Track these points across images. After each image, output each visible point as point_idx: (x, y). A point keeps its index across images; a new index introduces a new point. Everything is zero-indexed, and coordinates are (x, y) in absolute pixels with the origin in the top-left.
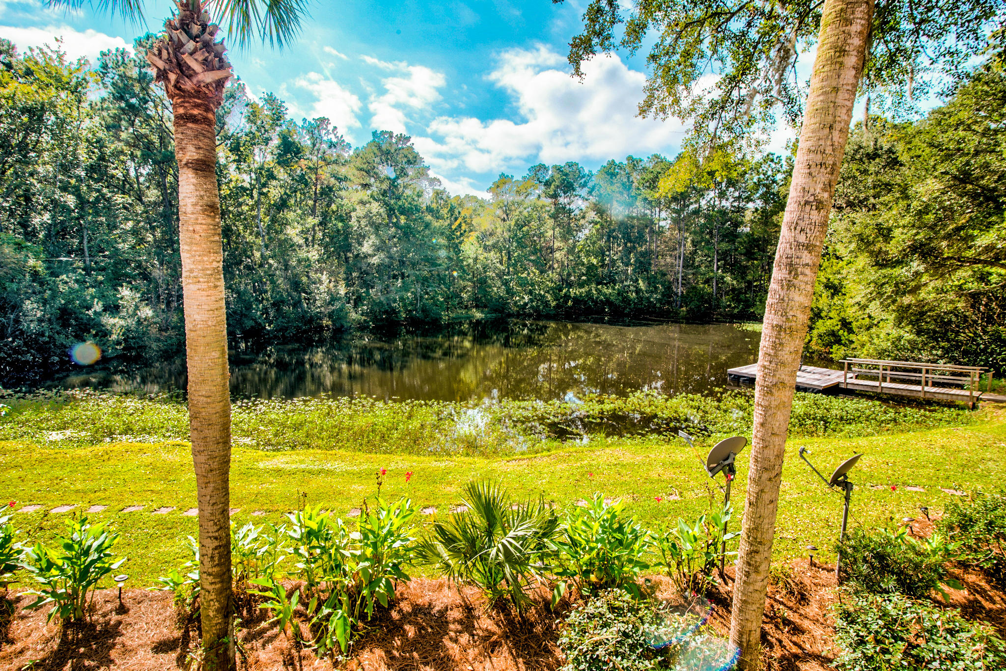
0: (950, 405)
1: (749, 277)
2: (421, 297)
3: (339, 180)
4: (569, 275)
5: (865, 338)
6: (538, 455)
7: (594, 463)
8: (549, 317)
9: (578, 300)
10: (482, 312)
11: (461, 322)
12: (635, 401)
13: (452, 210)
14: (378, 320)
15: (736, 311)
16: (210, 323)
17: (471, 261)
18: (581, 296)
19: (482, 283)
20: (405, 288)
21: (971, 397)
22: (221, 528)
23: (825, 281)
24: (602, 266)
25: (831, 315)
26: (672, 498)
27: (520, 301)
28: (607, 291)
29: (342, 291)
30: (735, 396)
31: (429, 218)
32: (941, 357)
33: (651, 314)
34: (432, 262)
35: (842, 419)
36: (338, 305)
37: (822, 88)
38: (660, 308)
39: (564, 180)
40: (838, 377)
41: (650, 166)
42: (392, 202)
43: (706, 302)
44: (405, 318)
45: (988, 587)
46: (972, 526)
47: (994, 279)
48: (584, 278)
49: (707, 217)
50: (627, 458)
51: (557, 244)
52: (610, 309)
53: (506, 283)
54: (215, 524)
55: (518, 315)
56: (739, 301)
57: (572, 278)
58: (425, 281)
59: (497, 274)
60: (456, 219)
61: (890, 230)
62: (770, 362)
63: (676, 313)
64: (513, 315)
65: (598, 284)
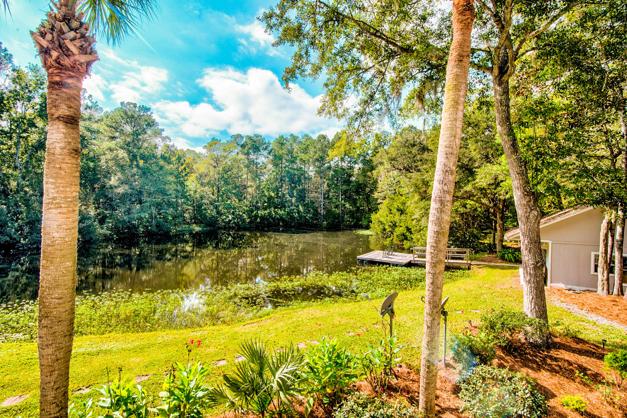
0: (459, 268)
1: (358, 205)
2: (156, 217)
3: (92, 132)
4: (257, 202)
5: (419, 236)
6: (263, 319)
7: (300, 319)
8: (245, 229)
9: (263, 218)
10: (200, 226)
11: (184, 234)
12: (311, 278)
13: (179, 159)
14: (121, 234)
15: (353, 223)
16: (67, 239)
17: (192, 192)
18: (265, 216)
19: (198, 208)
20: (142, 210)
21: (467, 263)
22: (62, 408)
23: (397, 207)
24: (277, 198)
25: (401, 225)
26: (351, 334)
27: (226, 219)
28: (281, 212)
29: (92, 212)
30: (364, 271)
31: (162, 163)
32: (452, 245)
33: (307, 226)
34: (163, 192)
35: (416, 280)
36: (89, 222)
37: (450, 118)
38: (311, 222)
39: (253, 145)
40: (410, 257)
41: (303, 141)
42: (135, 150)
43: (336, 218)
44: (143, 231)
45: (503, 355)
46: (496, 326)
47: (468, 206)
48: (266, 204)
49: (335, 171)
50: (318, 314)
51: (249, 183)
52: (283, 223)
53: (216, 207)
54: (58, 406)
55: (225, 228)
56: (353, 218)
57: (259, 204)
58: (158, 206)
59: (210, 201)
60: (182, 164)
61: (428, 182)
62: (435, 250)
63: (321, 225)
64: (221, 228)
65: (275, 208)
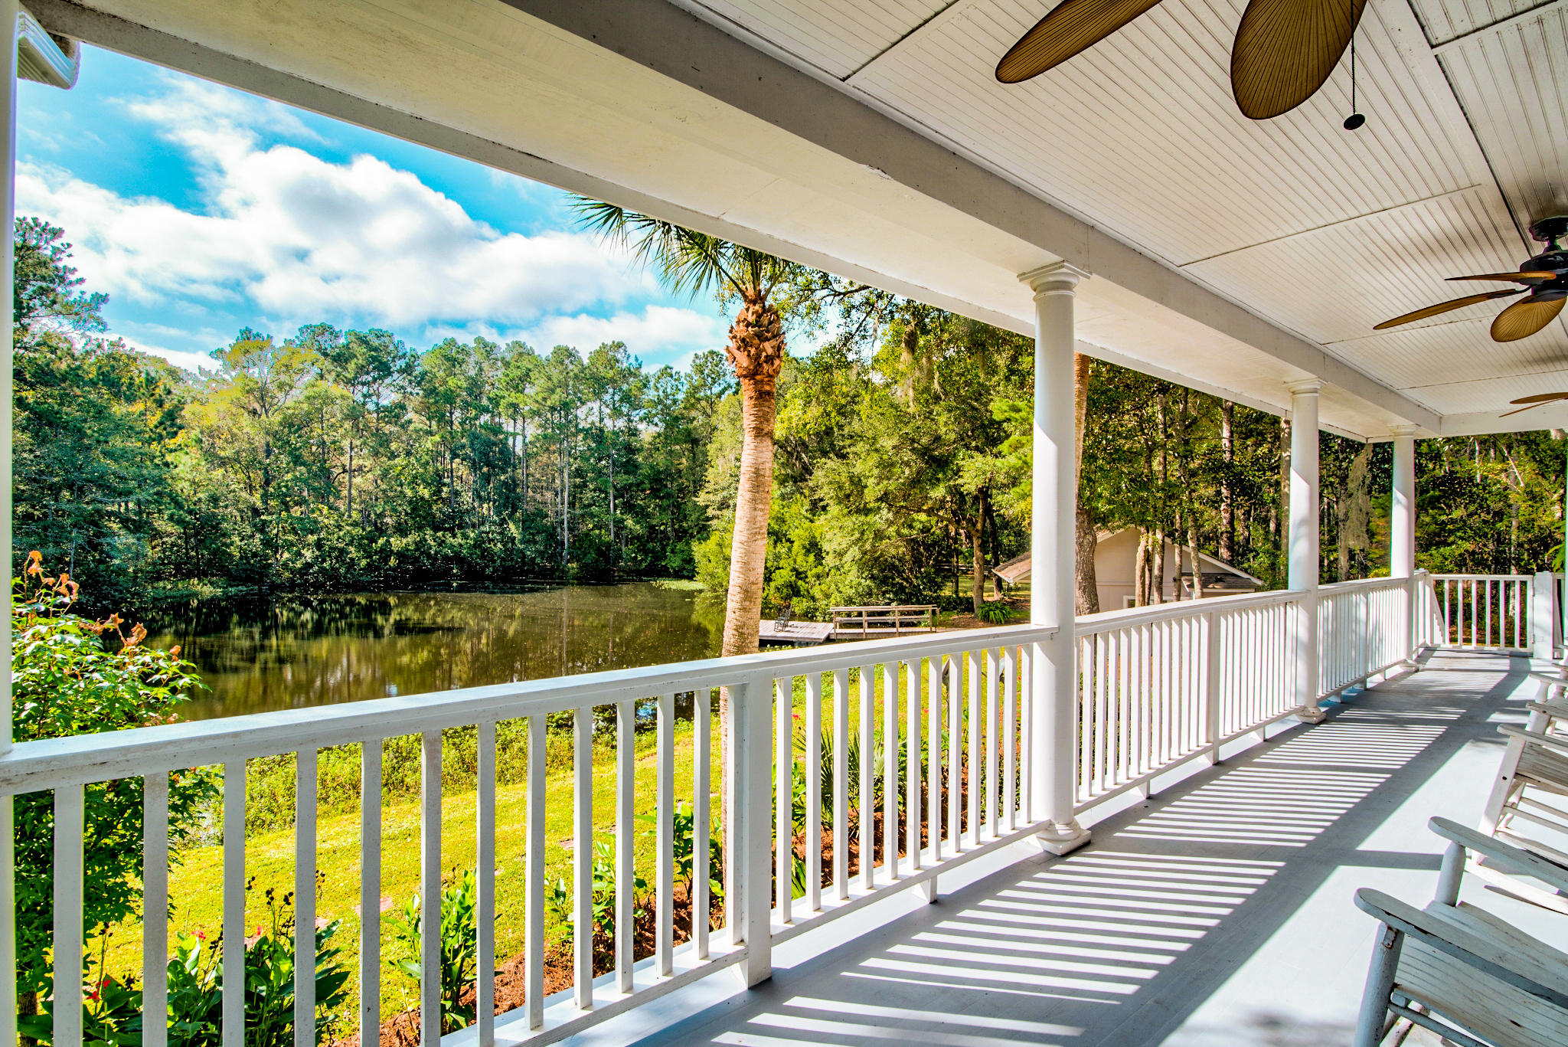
1: (656, 521)
8: (356, 587)
9: (405, 556)
10: (214, 584)
13: (151, 385)
15: (644, 565)
18: (408, 550)
24: (438, 501)
27: (293, 560)
28: (454, 540)
33: (526, 573)
38: (539, 565)
39: (372, 358)
41: (511, 357)
43: (603, 554)
47: (917, 525)
51: (358, 462)
52: (460, 569)
55: (292, 586)
56: (645, 552)
57: (387, 520)
59: (242, 512)
63: (563, 571)
64: (281, 587)
65: (436, 529)
